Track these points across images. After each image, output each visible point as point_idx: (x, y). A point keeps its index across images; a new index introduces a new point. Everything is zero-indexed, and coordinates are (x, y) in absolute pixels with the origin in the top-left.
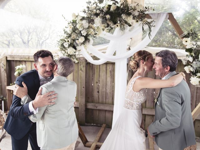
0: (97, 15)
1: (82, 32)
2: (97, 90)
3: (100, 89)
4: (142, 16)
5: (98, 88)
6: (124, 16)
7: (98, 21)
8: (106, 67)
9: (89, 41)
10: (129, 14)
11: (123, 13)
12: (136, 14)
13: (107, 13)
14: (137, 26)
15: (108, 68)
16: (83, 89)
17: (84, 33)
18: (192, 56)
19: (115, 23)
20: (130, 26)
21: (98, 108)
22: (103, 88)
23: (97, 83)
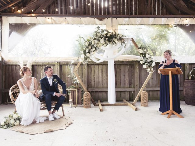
0: (102, 38)
1: (95, 45)
2: (94, 81)
3: (95, 79)
4: (121, 39)
5: (94, 79)
6: (114, 39)
7: (102, 41)
8: (99, 67)
9: (97, 50)
10: (116, 38)
11: (114, 37)
12: (118, 38)
13: (106, 37)
14: (119, 43)
15: (100, 67)
16: (86, 80)
17: (95, 46)
18: (143, 56)
19: (109, 42)
20: (116, 43)
21: (95, 91)
22: (97, 79)
23: (93, 76)
